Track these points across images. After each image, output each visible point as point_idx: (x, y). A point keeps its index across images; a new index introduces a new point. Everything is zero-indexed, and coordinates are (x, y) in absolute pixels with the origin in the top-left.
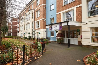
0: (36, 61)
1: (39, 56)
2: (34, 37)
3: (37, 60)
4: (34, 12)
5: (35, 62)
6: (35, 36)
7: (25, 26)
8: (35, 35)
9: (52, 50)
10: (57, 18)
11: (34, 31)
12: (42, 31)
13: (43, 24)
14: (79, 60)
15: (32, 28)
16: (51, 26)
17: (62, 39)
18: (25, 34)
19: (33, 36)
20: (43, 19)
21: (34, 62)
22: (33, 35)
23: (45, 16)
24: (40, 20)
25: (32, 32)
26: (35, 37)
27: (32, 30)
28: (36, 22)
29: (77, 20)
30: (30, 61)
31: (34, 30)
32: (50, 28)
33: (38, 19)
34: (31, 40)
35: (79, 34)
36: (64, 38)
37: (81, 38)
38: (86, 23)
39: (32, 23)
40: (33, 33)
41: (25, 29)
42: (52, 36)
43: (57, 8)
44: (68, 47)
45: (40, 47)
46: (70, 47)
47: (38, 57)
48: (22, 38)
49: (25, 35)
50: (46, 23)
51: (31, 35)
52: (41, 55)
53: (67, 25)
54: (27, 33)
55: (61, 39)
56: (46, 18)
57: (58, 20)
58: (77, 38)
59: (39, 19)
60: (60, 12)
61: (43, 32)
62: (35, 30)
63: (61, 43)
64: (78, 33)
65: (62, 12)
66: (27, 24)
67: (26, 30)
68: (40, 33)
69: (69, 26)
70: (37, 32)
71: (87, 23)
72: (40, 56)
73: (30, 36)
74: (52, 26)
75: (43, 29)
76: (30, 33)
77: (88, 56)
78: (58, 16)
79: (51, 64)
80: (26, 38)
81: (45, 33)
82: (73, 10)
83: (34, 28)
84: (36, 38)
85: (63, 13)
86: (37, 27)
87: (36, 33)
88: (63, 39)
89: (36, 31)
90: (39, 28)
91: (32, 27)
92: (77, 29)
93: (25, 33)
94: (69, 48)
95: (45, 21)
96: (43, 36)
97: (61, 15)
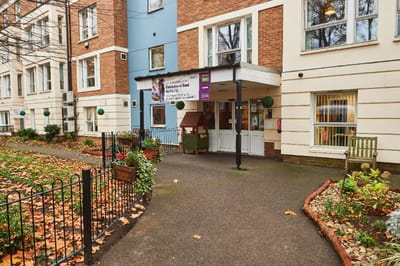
0: (134, 233)
1: (136, 212)
2: (71, 129)
3: (135, 228)
4: (68, 16)
5: (130, 235)
6: (76, 125)
7: (20, 76)
8: (75, 118)
9: (176, 181)
10: (181, 49)
11: (70, 104)
12: (114, 102)
13: (114, 72)
14: (291, 213)
15: (62, 87)
16: (162, 81)
17: (202, 136)
18: (23, 114)
19: (65, 127)
20: (113, 48)
21: (125, 238)
22: (64, 119)
23: (122, 34)
24: (97, 53)
25: (60, 105)
26: (76, 131)
27: (61, 95)
28: (81, 61)
29: (262, 60)
30: (107, 234)
31: (70, 99)
32: (157, 91)
33: (87, 47)
34: (59, 142)
35: (270, 116)
36: (210, 131)
37: (280, 131)
38: (298, 73)
39: (61, 64)
40: (64, 112)
41: (20, 91)
42: (155, 123)
43: (179, 6)
44: (236, 166)
45: (147, 172)
46: (241, 167)
47: (134, 216)
48: (9, 134)
49: (22, 120)
50: (128, 68)
51: (56, 120)
52: (142, 207)
53: (232, 79)
54: (33, 110)
55: (199, 135)
56: (126, 47)
57: (183, 58)
58: (263, 129)
59: (96, 49)
60: (192, 22)
61: (114, 109)
62: (75, 96)
63: (199, 153)
64: (266, 113)
65: (200, 24)
66: (31, 70)
67: (26, 98)
68: (101, 112)
69: (239, 85)
70: (88, 108)
71: (301, 75)
72: (139, 209)
73: (52, 123)
74: (165, 83)
75: (117, 93)
76: (50, 110)
77: (315, 193)
78: (186, 40)
79: (199, 237)
80: (31, 135)
81: (125, 109)
82: (249, 20)
83: (70, 89)
84: (80, 134)
85: (205, 27)
86: (86, 84)
87: (80, 110)
88: (207, 134)
89: (83, 102)
90: (97, 86)
91: (62, 82)
92: (265, 95)
93: (21, 109)
94: (240, 169)
95: (124, 57)
96: (115, 122)
97: (197, 38)
